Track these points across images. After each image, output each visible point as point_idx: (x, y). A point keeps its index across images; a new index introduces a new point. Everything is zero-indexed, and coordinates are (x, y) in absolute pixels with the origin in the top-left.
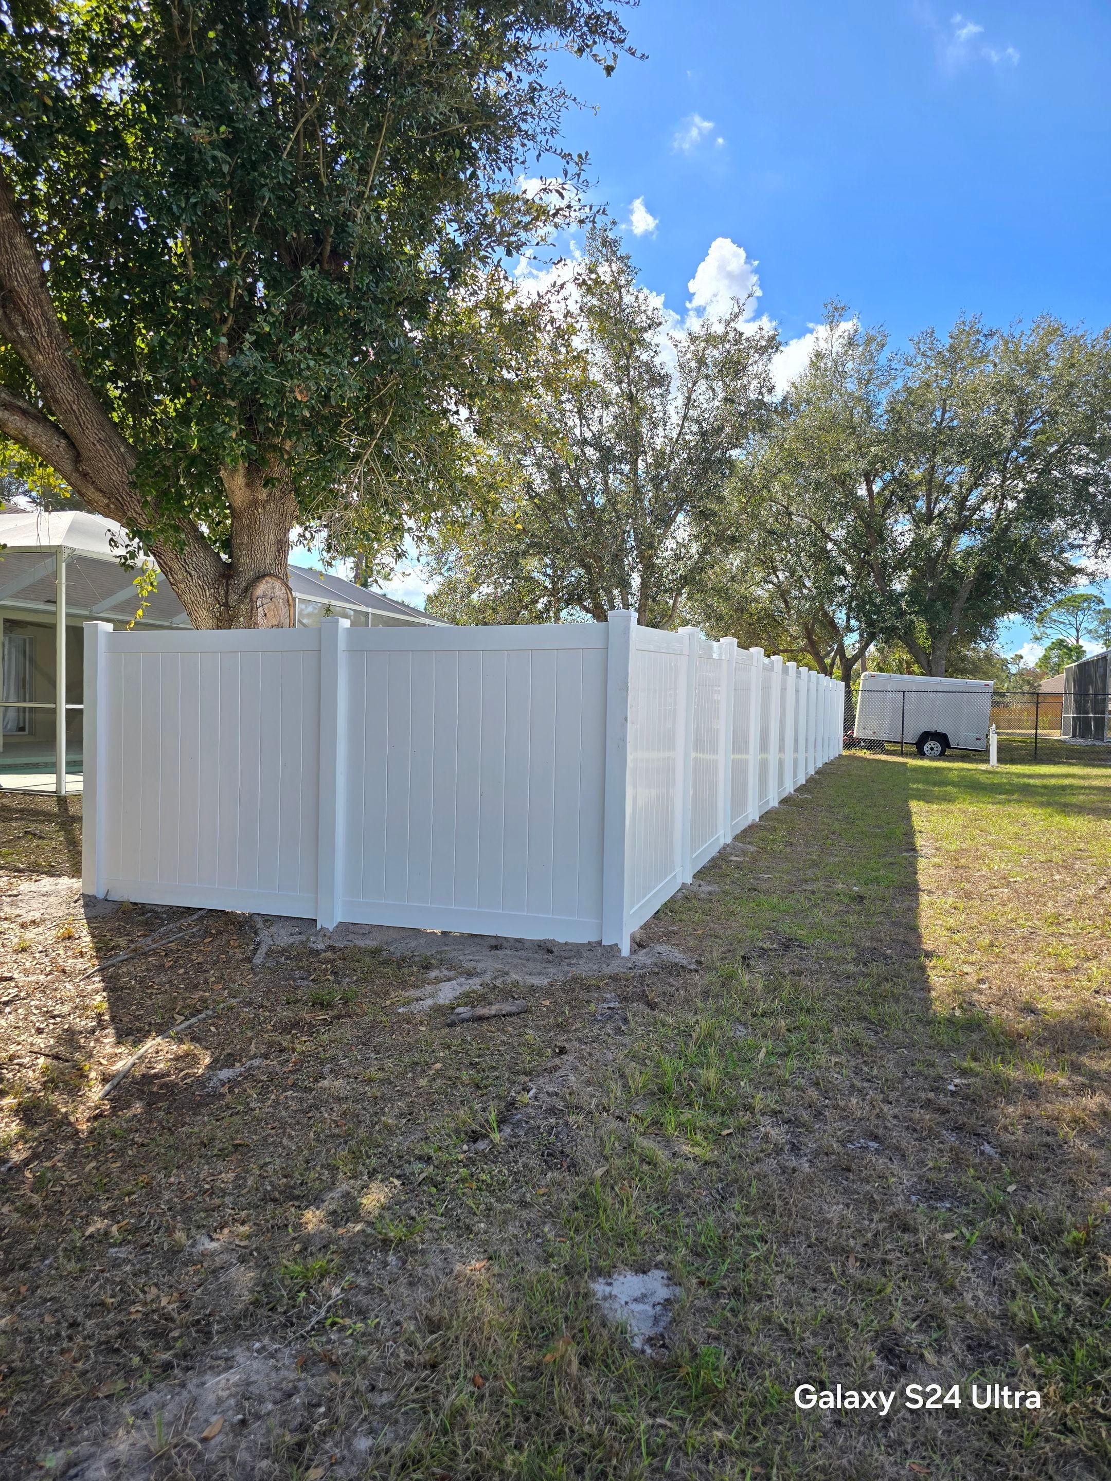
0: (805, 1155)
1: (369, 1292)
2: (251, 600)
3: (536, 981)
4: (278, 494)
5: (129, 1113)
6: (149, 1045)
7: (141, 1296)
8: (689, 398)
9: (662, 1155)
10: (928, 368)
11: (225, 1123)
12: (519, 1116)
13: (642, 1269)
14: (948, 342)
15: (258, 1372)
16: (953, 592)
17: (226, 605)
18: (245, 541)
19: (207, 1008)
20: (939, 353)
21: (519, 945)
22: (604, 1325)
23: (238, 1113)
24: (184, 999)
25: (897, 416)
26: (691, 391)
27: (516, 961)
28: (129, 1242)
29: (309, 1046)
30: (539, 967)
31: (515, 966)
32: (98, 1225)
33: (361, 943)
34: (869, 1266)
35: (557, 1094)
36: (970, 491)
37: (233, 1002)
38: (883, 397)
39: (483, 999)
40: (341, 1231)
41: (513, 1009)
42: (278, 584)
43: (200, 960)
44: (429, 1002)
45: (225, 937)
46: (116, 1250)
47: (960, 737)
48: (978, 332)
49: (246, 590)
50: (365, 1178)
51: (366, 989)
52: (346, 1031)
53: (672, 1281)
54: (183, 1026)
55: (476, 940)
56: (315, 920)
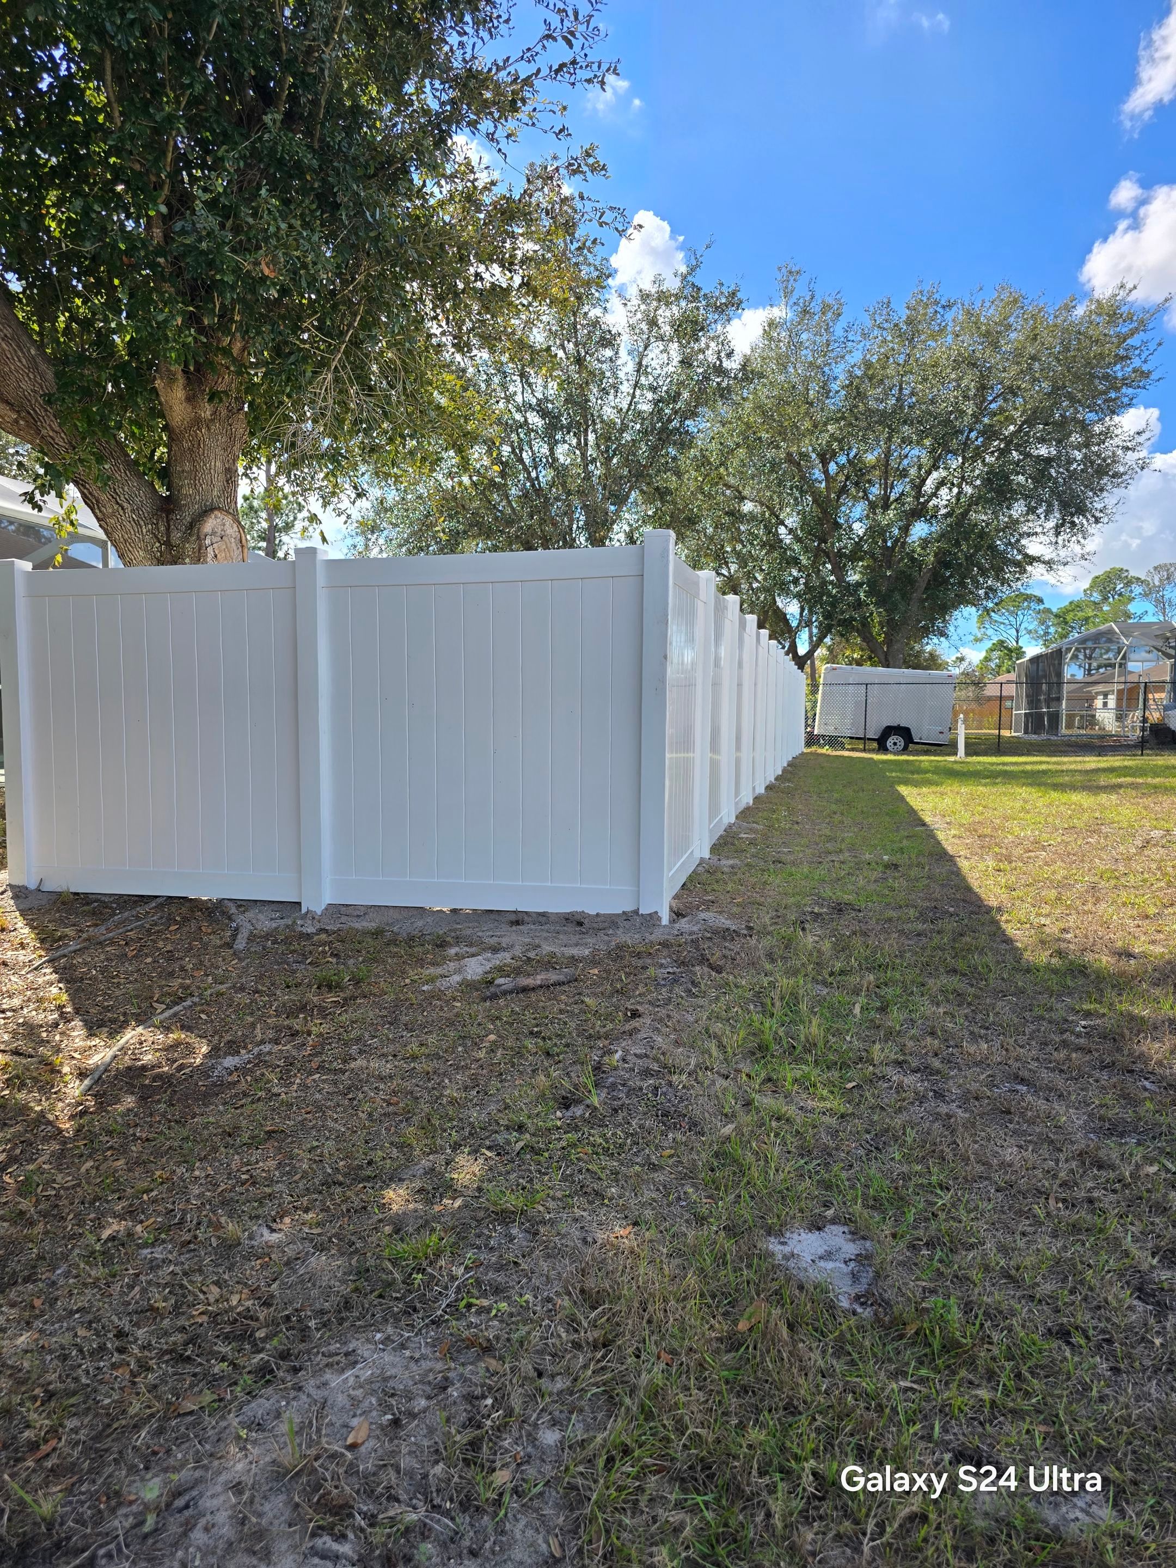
0: (953, 1101)
1: (500, 1268)
2: (198, 538)
3: (575, 951)
4: (224, 413)
5: (120, 1108)
6: (130, 1036)
7: (201, 1296)
8: (640, 364)
9: (790, 1110)
10: (885, 341)
11: (247, 1110)
12: (611, 1080)
13: (817, 1226)
14: (904, 314)
15: (394, 1366)
16: (911, 581)
17: (168, 543)
18: (187, 469)
19: (192, 995)
20: (897, 325)
21: (543, 919)
22: (801, 1288)
23: (259, 1099)
24: (161, 987)
25: (856, 391)
26: (642, 356)
27: (545, 934)
28: (164, 1241)
29: (324, 1029)
30: (575, 939)
31: (546, 939)
32: (114, 1227)
33: (357, 926)
34: (1073, 1205)
35: (646, 1056)
36: (929, 473)
37: (222, 988)
38: (840, 371)
39: (518, 972)
40: (437, 1208)
41: (562, 978)
42: (228, 520)
43: (169, 948)
44: (457, 978)
45: (193, 924)
46: (149, 1250)
47: (923, 731)
48: (937, 303)
49: (191, 526)
50: (449, 1151)
51: (377, 969)
52: (366, 1011)
53: (856, 1234)
54: (167, 1014)
55: (492, 916)
56: (299, 904)
